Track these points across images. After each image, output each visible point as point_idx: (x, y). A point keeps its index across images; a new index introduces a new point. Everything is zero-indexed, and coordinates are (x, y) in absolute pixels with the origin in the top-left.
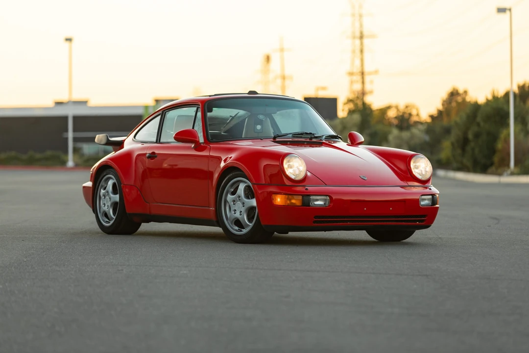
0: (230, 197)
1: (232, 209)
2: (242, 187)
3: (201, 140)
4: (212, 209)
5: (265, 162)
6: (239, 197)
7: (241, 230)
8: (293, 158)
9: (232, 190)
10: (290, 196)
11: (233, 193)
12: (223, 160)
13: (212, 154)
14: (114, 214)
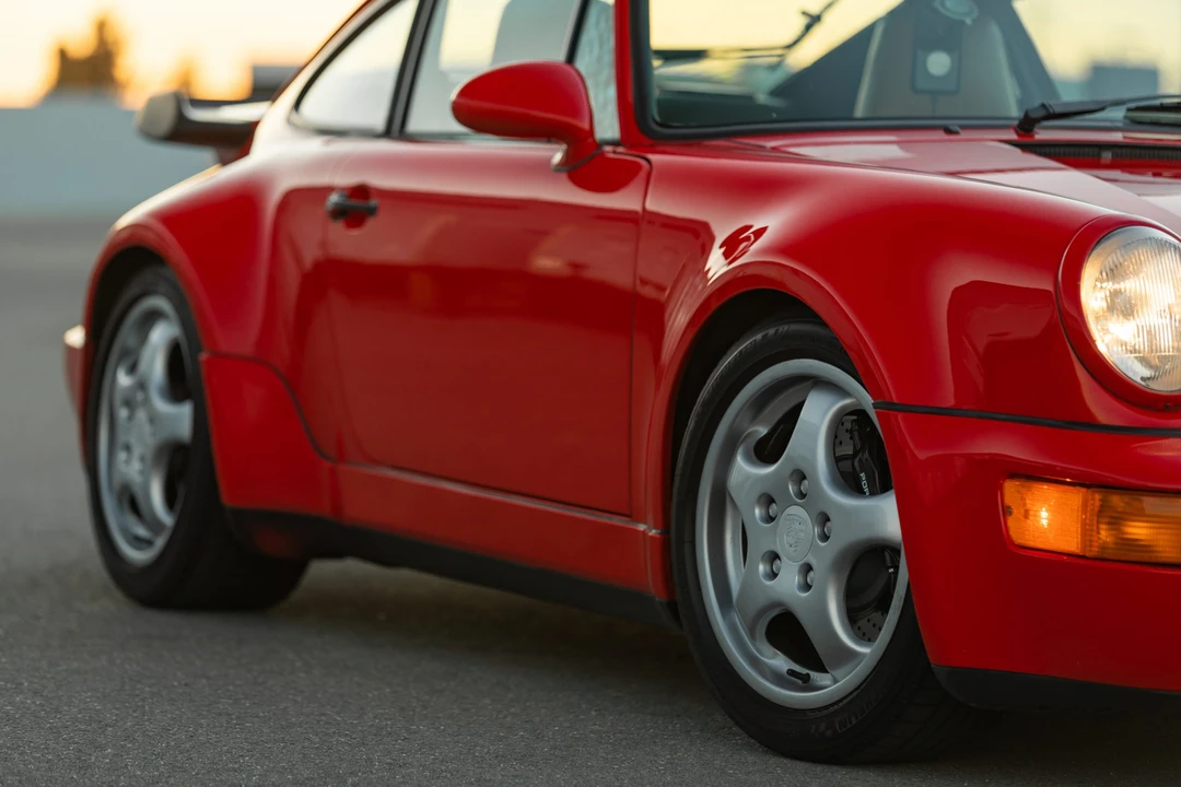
0: (745, 471)
1: (758, 546)
2: (818, 414)
3: (607, 125)
4: (648, 529)
5: (959, 273)
6: (800, 476)
7: (806, 678)
8: (1142, 253)
9: (763, 430)
10: (1118, 501)
11: (769, 451)
12: (719, 240)
13: (661, 204)
14: (170, 498)
